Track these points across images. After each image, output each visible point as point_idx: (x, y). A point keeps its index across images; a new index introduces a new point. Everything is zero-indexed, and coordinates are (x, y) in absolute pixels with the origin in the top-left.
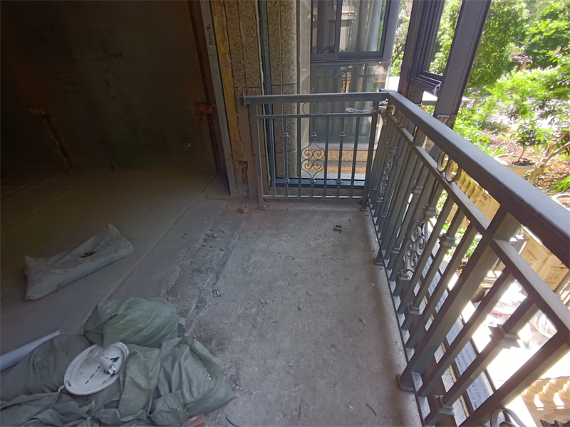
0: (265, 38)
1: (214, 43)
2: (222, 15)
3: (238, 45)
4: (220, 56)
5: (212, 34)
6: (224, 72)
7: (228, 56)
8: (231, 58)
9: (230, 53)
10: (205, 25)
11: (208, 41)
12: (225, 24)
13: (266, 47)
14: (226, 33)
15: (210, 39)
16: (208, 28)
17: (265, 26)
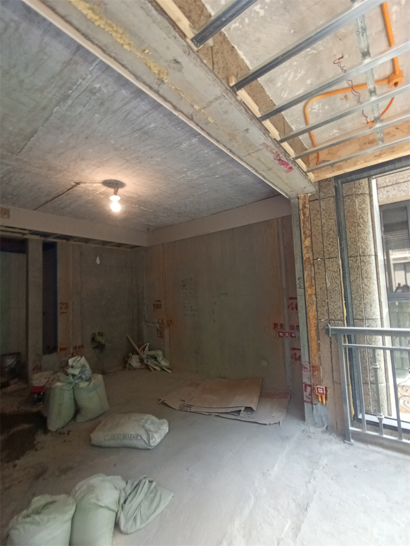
0: (348, 283)
1: (303, 287)
2: (311, 271)
3: (323, 289)
4: (307, 297)
5: (302, 282)
6: (309, 308)
7: (314, 297)
8: (316, 298)
9: (316, 294)
10: (297, 276)
11: (298, 286)
12: (313, 275)
13: (349, 290)
14: (313, 282)
15: (300, 285)
16: (299, 279)
17: (347, 276)
